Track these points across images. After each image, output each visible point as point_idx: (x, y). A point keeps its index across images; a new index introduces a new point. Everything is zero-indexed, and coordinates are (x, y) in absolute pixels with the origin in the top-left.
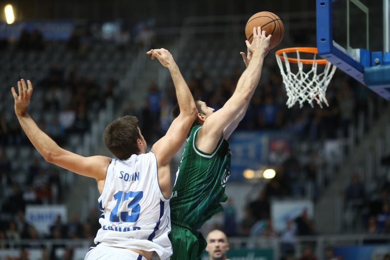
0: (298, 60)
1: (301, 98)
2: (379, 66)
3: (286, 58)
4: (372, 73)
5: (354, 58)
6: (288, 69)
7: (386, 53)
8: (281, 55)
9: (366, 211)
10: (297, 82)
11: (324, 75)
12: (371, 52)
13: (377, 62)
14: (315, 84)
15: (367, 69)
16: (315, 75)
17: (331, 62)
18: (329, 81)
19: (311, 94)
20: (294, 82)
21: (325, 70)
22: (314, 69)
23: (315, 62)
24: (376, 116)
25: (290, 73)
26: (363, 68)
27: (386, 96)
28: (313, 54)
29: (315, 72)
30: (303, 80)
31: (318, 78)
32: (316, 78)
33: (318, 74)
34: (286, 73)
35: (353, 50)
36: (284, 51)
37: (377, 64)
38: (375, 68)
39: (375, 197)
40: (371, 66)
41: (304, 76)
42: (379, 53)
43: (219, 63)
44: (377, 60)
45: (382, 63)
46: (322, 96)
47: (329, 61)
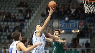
0: (88, 1)
1: (89, 11)
14: (93, 8)
19: (92, 10)
20: (87, 7)
22: (93, 3)
23: (93, 1)
25: (86, 4)
30: (89, 6)
33: (94, 5)
34: (85, 4)
41: (90, 5)
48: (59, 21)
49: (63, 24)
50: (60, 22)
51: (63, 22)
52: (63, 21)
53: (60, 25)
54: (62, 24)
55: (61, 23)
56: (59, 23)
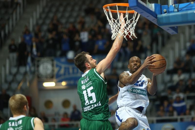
0: (117, 11)
2: (166, 14)
3: (109, 10)
4: (162, 18)
5: (151, 9)
6: (111, 17)
7: (170, 6)
8: (107, 8)
9: (158, 103)
10: (117, 24)
11: (132, 20)
12: (161, 5)
13: (165, 11)
14: (127, 26)
15: (159, 16)
16: (127, 20)
17: (137, 12)
18: (136, 23)
20: (115, 24)
21: (133, 17)
22: (127, 16)
23: (127, 12)
24: (163, 45)
25: (112, 19)
26: (157, 15)
27: (171, 32)
28: (126, 7)
29: (127, 18)
31: (129, 22)
32: (128, 22)
33: (129, 19)
34: (110, 19)
35: (150, 5)
36: (108, 6)
37: (165, 13)
38: (164, 15)
39: (163, 94)
40: (161, 14)
42: (166, 6)
43: (67, 15)
44: (165, 10)
45: (168, 12)
46: (132, 33)
47: (136, 11)
48: (53, 60)
49: (63, 66)
50: (55, 62)
51: (63, 63)
52: (63, 60)
53: (56, 70)
54: (60, 68)
55: (57, 66)
56: (53, 65)
